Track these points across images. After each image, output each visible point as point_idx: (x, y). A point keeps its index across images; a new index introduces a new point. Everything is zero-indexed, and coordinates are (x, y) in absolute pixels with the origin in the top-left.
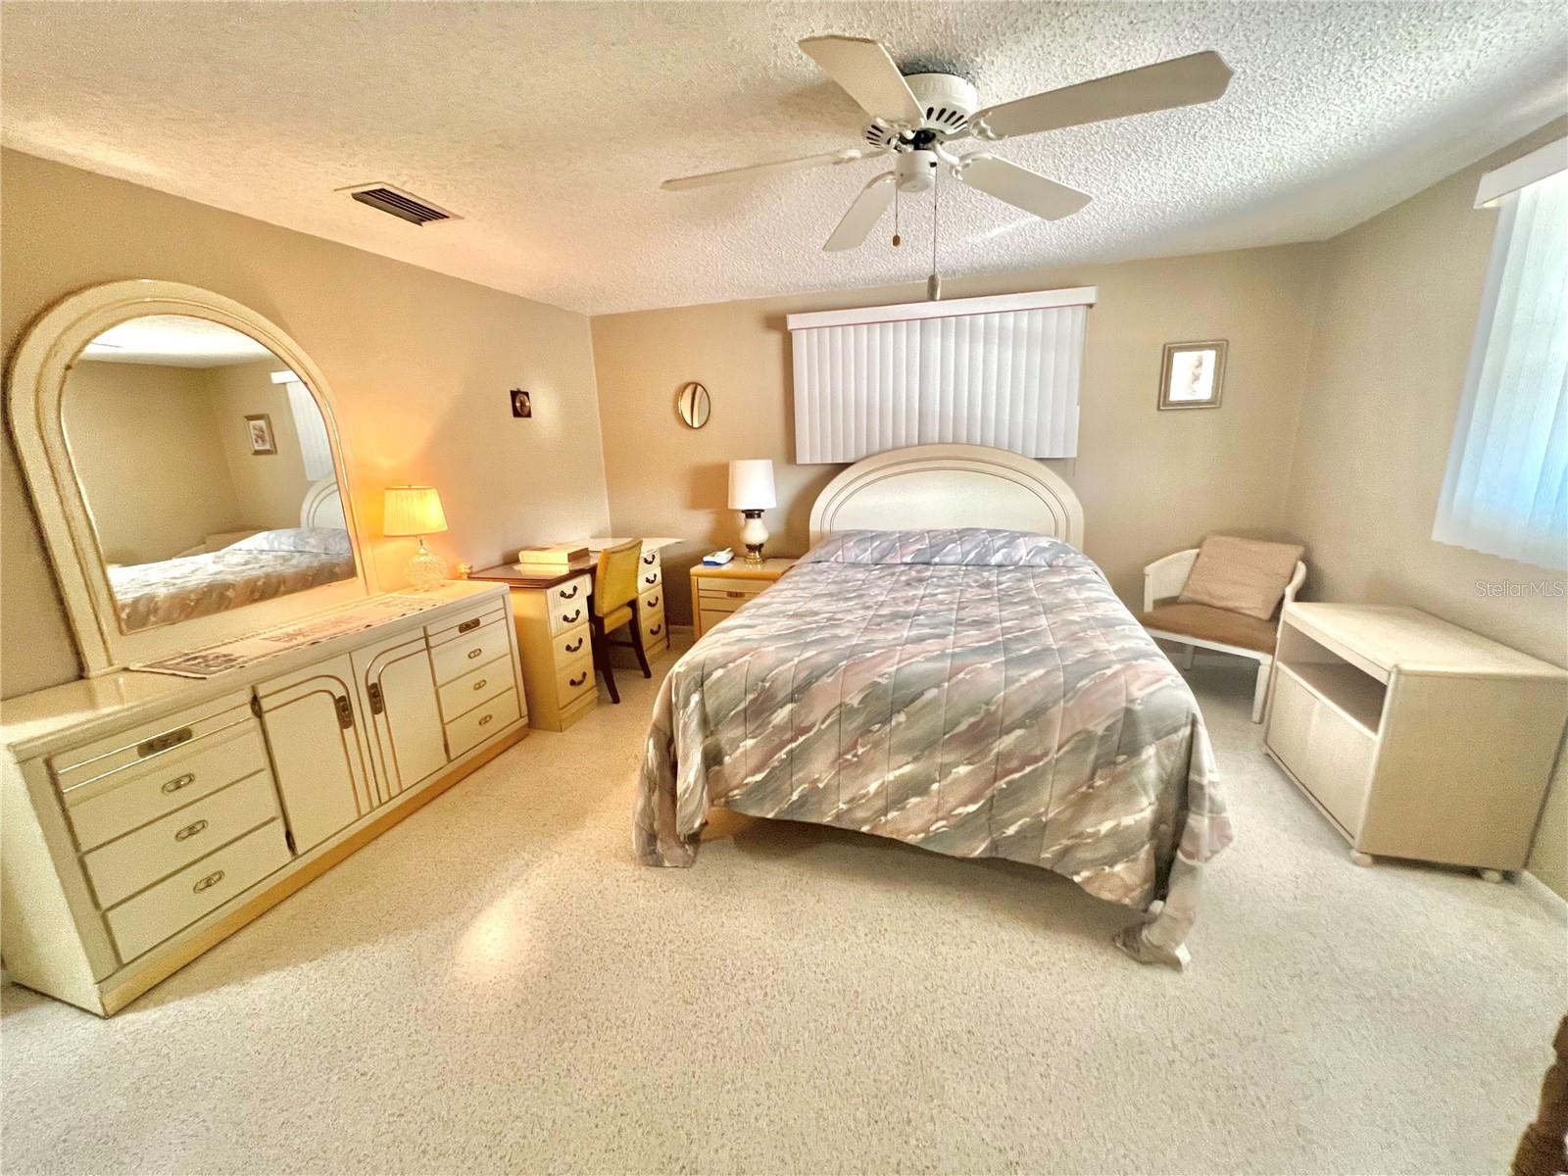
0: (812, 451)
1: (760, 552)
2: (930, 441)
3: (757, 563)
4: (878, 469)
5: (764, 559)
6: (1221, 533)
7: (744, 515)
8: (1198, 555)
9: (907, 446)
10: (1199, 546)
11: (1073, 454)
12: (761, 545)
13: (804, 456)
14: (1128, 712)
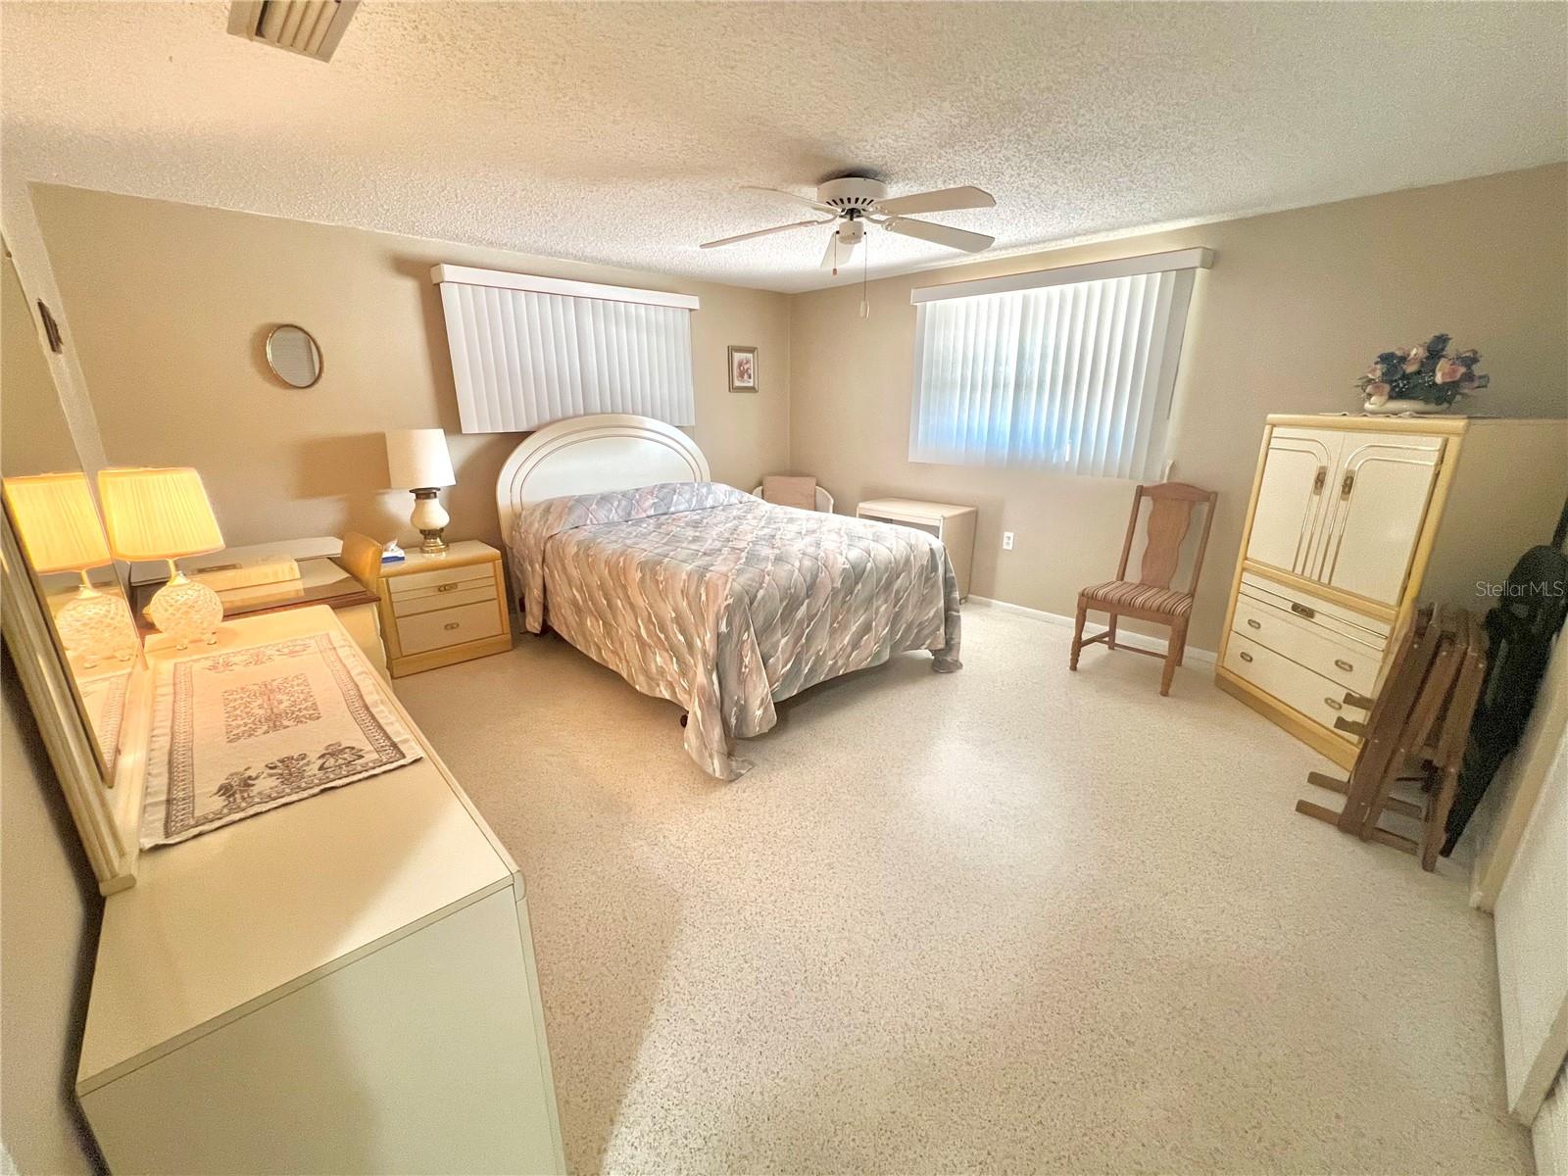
0: (479, 418)
1: (440, 537)
2: (594, 411)
3: (440, 551)
4: (564, 435)
5: (447, 543)
6: (775, 474)
7: (414, 495)
8: (763, 491)
9: (575, 416)
10: (760, 484)
11: (693, 423)
12: (442, 529)
13: (471, 423)
14: (931, 549)
